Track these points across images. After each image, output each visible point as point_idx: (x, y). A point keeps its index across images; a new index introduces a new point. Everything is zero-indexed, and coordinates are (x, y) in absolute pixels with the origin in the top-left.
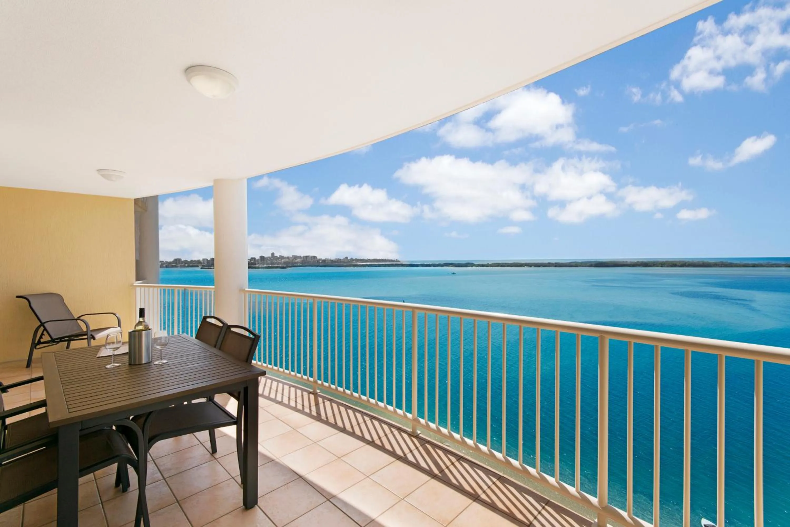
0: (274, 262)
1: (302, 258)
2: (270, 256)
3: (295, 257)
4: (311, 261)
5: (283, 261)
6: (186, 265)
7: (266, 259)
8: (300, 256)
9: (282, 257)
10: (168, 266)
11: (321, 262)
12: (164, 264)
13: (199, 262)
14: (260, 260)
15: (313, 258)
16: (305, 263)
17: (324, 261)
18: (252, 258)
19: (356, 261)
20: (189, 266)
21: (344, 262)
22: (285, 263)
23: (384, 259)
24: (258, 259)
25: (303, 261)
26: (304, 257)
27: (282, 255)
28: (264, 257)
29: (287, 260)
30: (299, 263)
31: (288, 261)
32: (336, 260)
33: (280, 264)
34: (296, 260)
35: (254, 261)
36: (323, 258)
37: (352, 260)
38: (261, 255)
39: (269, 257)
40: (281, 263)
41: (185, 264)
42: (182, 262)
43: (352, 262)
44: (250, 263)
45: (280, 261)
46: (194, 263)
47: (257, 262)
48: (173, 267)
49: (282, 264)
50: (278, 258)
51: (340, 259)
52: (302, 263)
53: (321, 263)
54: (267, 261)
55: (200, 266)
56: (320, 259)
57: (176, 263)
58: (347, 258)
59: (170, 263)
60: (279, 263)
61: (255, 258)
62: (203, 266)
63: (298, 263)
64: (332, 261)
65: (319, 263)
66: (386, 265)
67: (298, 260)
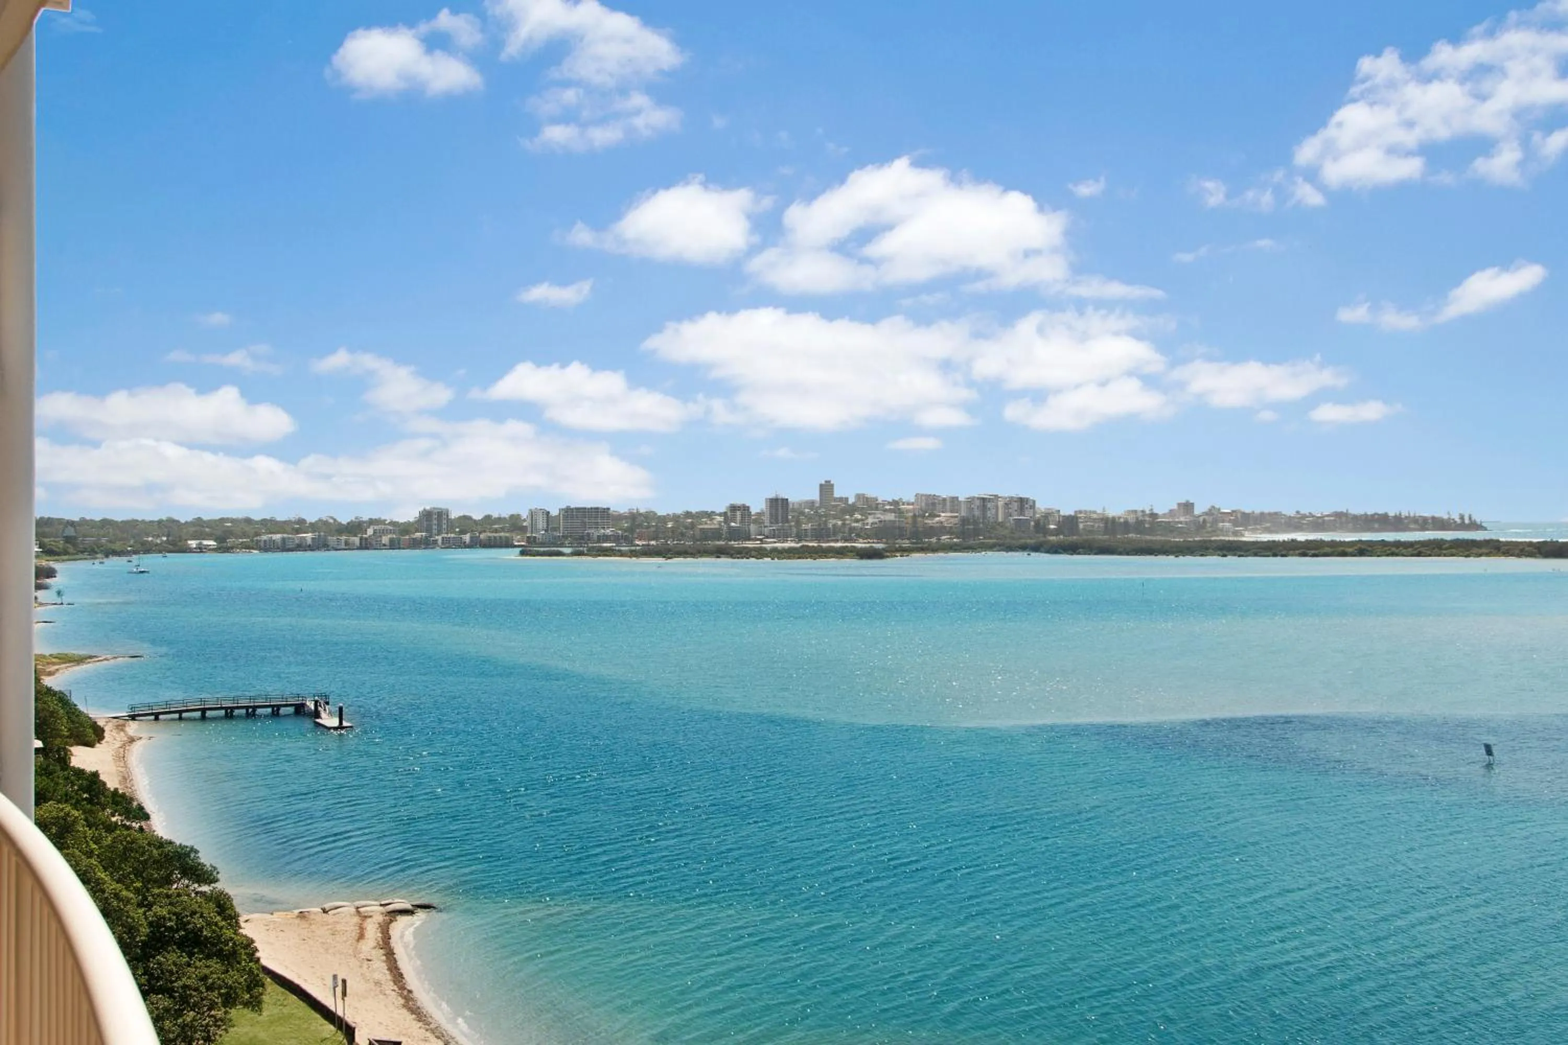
0: (830, 526)
1: (963, 507)
2: (815, 496)
3: (932, 504)
4: (1001, 525)
5: (870, 520)
6: (467, 538)
7: (794, 510)
8: (954, 500)
9: (868, 505)
10: (399, 540)
11: (1052, 527)
12: (384, 532)
13: (515, 523)
14: (766, 519)
15: (1015, 506)
16: (977, 533)
17: (1070, 523)
18: (734, 508)
19: (1235, 523)
20: (476, 544)
21: (1169, 528)
22: (881, 531)
23: (1391, 514)
24: (759, 514)
25: (964, 521)
26: (971, 501)
27: (870, 494)
28: (785, 501)
29: (891, 517)
30: (950, 531)
31: (894, 522)
32: (1131, 519)
33: (858, 536)
34: (933, 516)
35: (742, 521)
36: (1067, 510)
37: (1215, 521)
38: (772, 496)
39: (811, 504)
40: (861, 534)
41: (463, 532)
42: (451, 524)
43: (1214, 532)
44: (725, 528)
45: (857, 521)
46: (496, 531)
47: (753, 528)
48: (415, 544)
49: (868, 537)
50: (852, 509)
51: (1153, 515)
52: (963, 534)
53: (1056, 532)
54: (798, 523)
55: (518, 540)
56: (1047, 516)
57: (429, 530)
58: (1187, 507)
59: (405, 529)
60: (852, 530)
61: (745, 509)
62: (531, 541)
63: (941, 529)
64: (1111, 524)
65: (1047, 532)
66: (1398, 544)
67: (944, 516)
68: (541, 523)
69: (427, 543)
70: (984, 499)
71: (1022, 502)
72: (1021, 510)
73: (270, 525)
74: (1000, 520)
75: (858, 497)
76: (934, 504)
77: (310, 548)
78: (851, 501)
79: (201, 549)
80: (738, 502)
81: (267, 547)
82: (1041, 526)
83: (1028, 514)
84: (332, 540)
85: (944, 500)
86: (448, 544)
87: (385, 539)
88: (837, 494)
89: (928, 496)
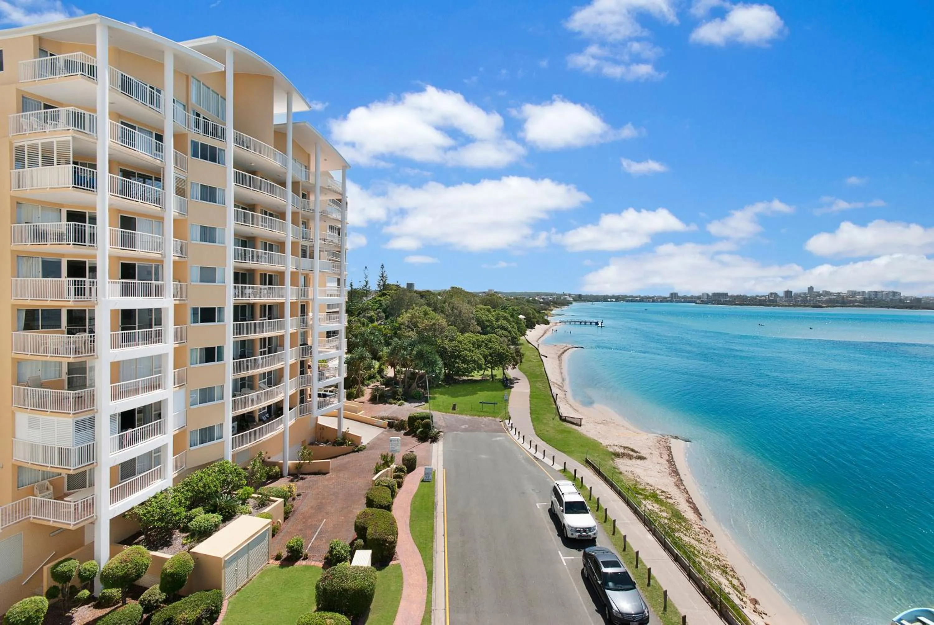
5: (827, 297)
7: (796, 294)
9: (827, 293)
16: (871, 302)
18: (771, 294)
22: (829, 301)
24: (781, 296)
25: (865, 299)
27: (829, 290)
28: (792, 292)
29: (835, 297)
30: (859, 300)
34: (853, 297)
35: (775, 298)
38: (786, 290)
39: (804, 293)
40: (823, 301)
44: (768, 299)
45: (822, 297)
47: (779, 299)
49: (825, 302)
50: (820, 294)
52: (865, 302)
60: (819, 300)
61: (775, 294)
63: (856, 301)
65: (905, 302)
67: (858, 297)
68: (706, 297)
69: (671, 301)
70: (876, 292)
71: (894, 293)
72: (894, 296)
73: (626, 296)
74: (884, 299)
75: (823, 291)
76: (855, 294)
77: (639, 302)
78: (821, 292)
79: (611, 301)
80: (773, 291)
81: (627, 301)
82: (901, 300)
83: (897, 297)
84: (645, 300)
85: (859, 292)
86: (677, 302)
87: (659, 300)
88: (815, 290)
89: (853, 291)
